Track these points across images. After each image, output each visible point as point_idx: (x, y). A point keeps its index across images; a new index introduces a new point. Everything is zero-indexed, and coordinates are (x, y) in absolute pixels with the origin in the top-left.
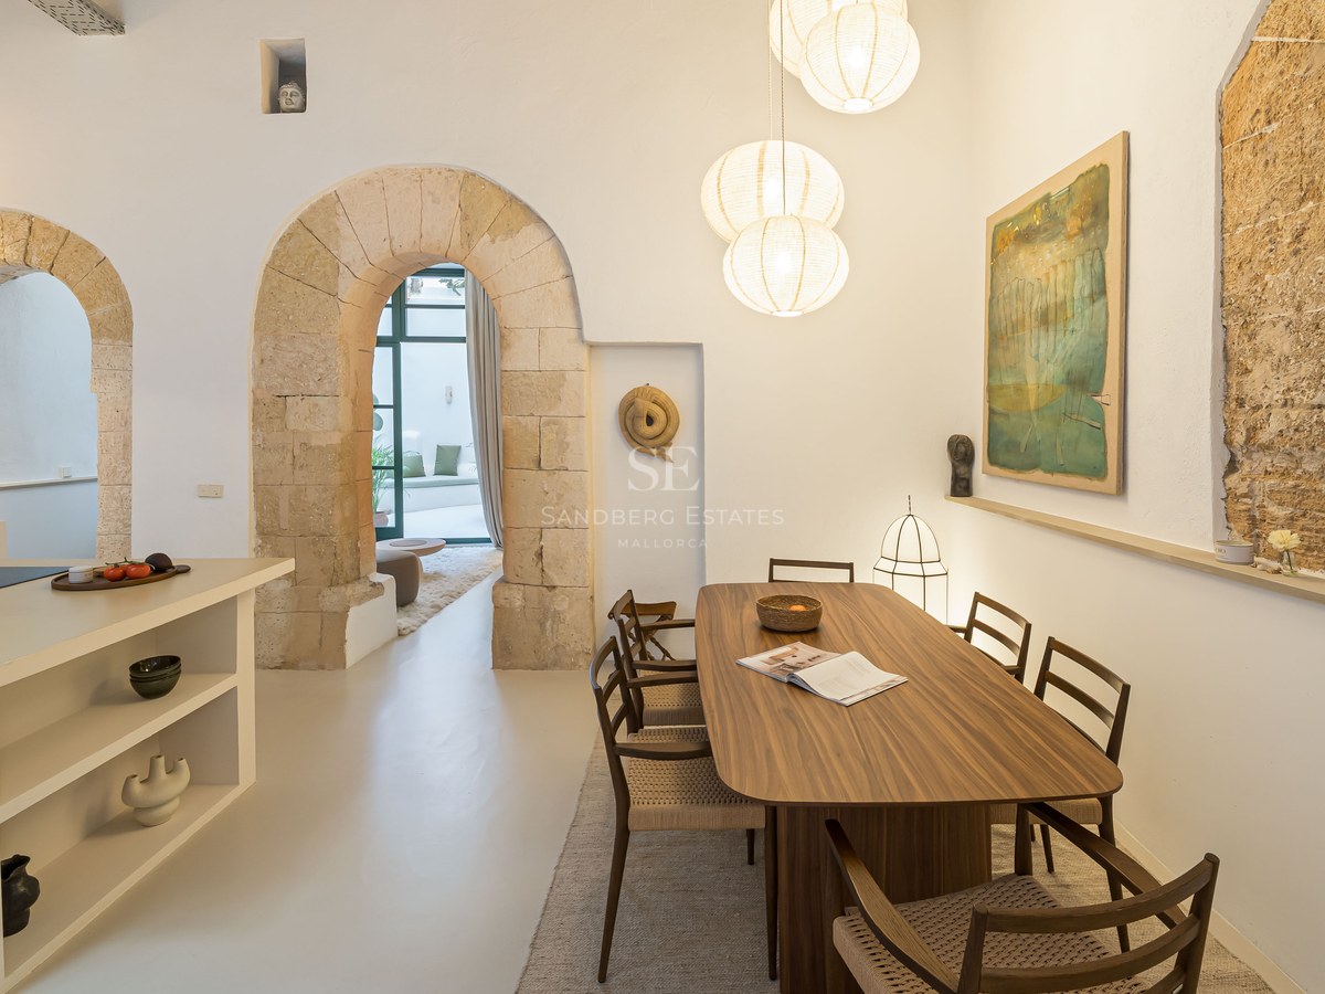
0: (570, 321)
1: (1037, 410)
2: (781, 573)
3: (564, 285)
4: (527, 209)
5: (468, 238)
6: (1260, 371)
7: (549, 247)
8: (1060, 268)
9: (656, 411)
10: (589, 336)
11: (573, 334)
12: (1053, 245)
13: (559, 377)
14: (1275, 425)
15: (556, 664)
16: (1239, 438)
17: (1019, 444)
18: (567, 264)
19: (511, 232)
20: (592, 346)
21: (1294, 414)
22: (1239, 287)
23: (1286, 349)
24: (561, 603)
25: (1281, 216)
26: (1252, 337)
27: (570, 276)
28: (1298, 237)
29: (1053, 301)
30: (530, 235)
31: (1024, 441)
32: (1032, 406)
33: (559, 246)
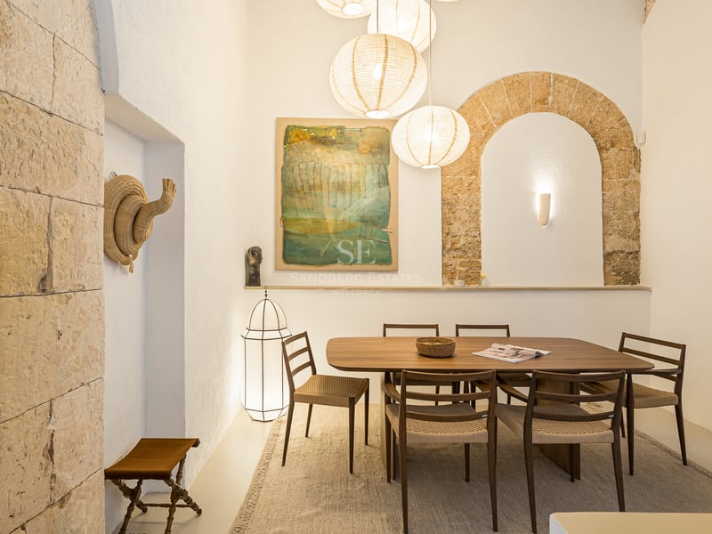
1: (336, 233)
6: (456, 225)
8: (354, 166)
12: (348, 153)
14: (462, 241)
16: (449, 246)
17: (318, 252)
21: (469, 238)
22: (449, 196)
23: (466, 218)
25: (464, 177)
26: (454, 213)
28: (470, 184)
29: (348, 179)
31: (323, 250)
32: (331, 230)
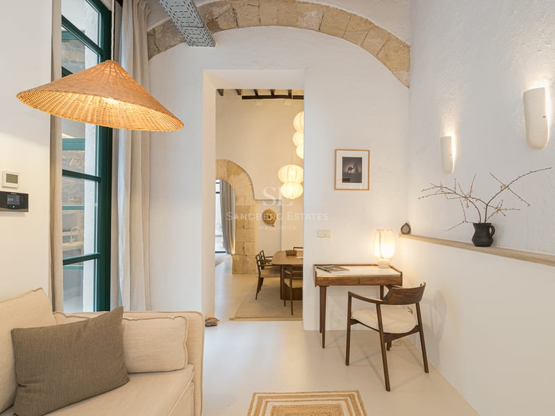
0: (251, 194)
2: (295, 249)
3: (250, 186)
4: (242, 169)
5: (229, 176)
7: (247, 178)
9: (271, 215)
10: (256, 198)
11: (252, 197)
13: (249, 207)
15: (247, 273)
18: (251, 182)
19: (239, 174)
20: (256, 200)
24: (248, 259)
27: (252, 184)
30: (243, 175)
33: (249, 178)
